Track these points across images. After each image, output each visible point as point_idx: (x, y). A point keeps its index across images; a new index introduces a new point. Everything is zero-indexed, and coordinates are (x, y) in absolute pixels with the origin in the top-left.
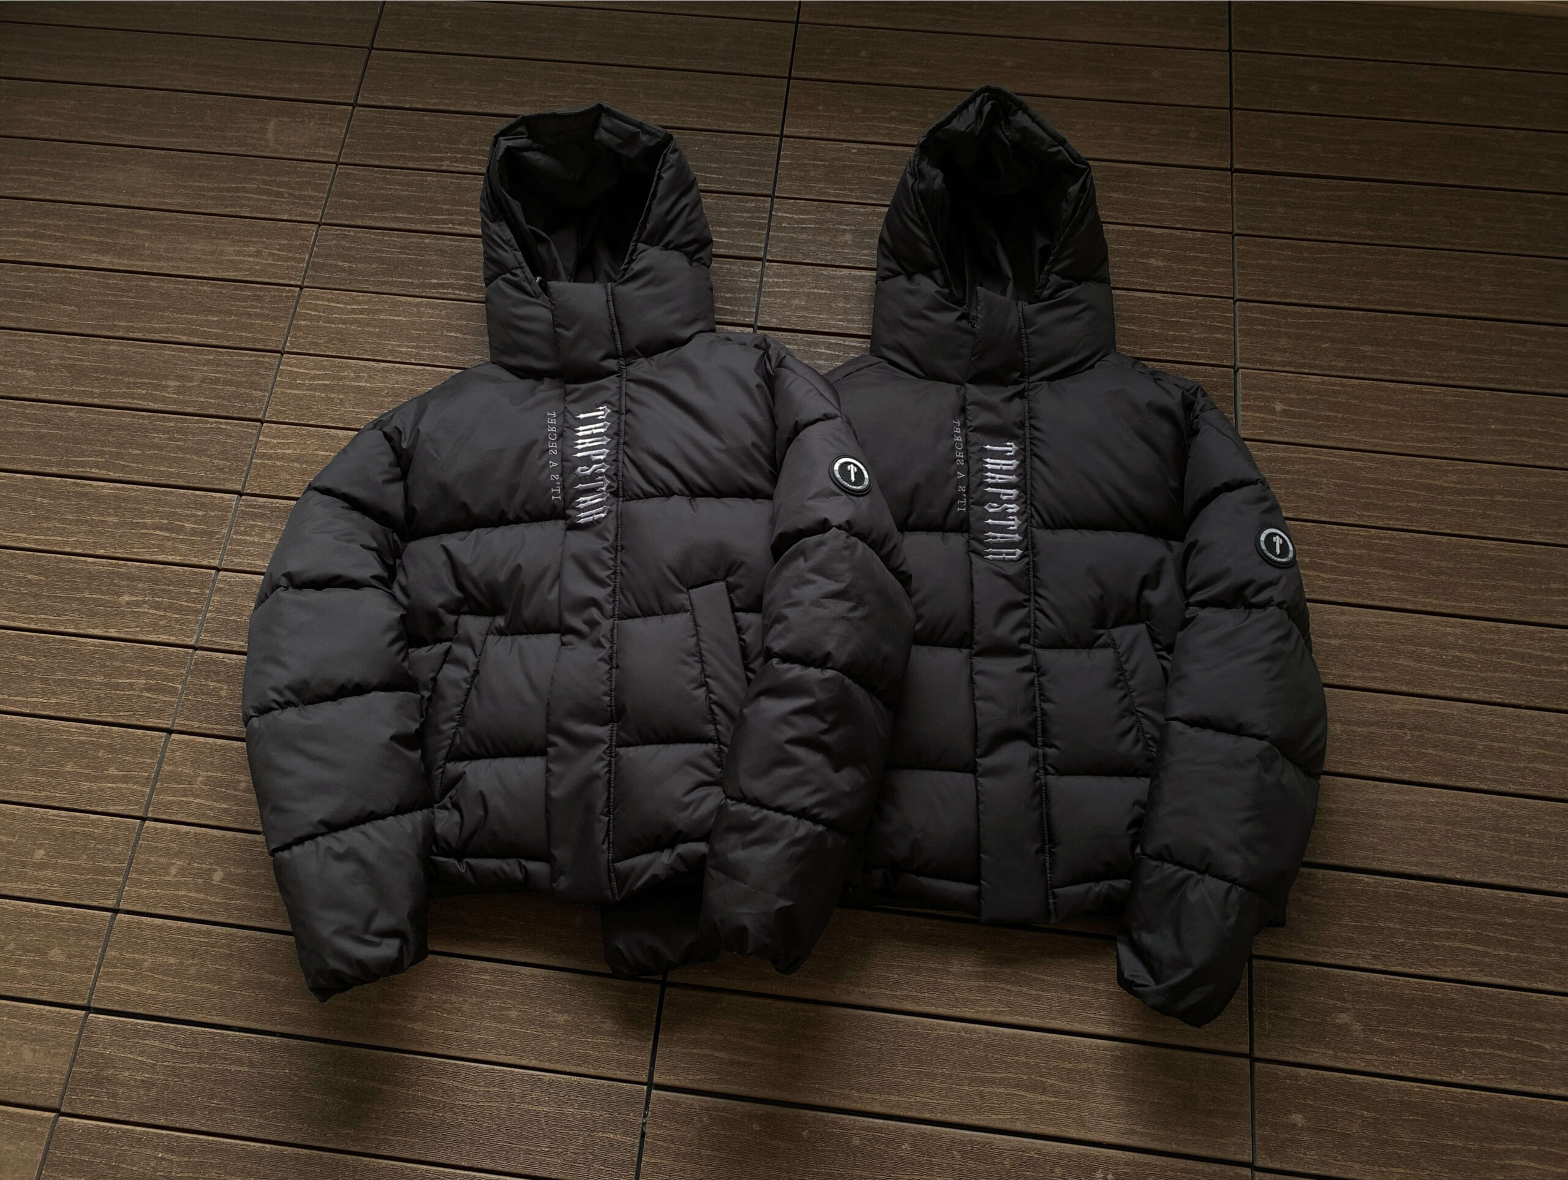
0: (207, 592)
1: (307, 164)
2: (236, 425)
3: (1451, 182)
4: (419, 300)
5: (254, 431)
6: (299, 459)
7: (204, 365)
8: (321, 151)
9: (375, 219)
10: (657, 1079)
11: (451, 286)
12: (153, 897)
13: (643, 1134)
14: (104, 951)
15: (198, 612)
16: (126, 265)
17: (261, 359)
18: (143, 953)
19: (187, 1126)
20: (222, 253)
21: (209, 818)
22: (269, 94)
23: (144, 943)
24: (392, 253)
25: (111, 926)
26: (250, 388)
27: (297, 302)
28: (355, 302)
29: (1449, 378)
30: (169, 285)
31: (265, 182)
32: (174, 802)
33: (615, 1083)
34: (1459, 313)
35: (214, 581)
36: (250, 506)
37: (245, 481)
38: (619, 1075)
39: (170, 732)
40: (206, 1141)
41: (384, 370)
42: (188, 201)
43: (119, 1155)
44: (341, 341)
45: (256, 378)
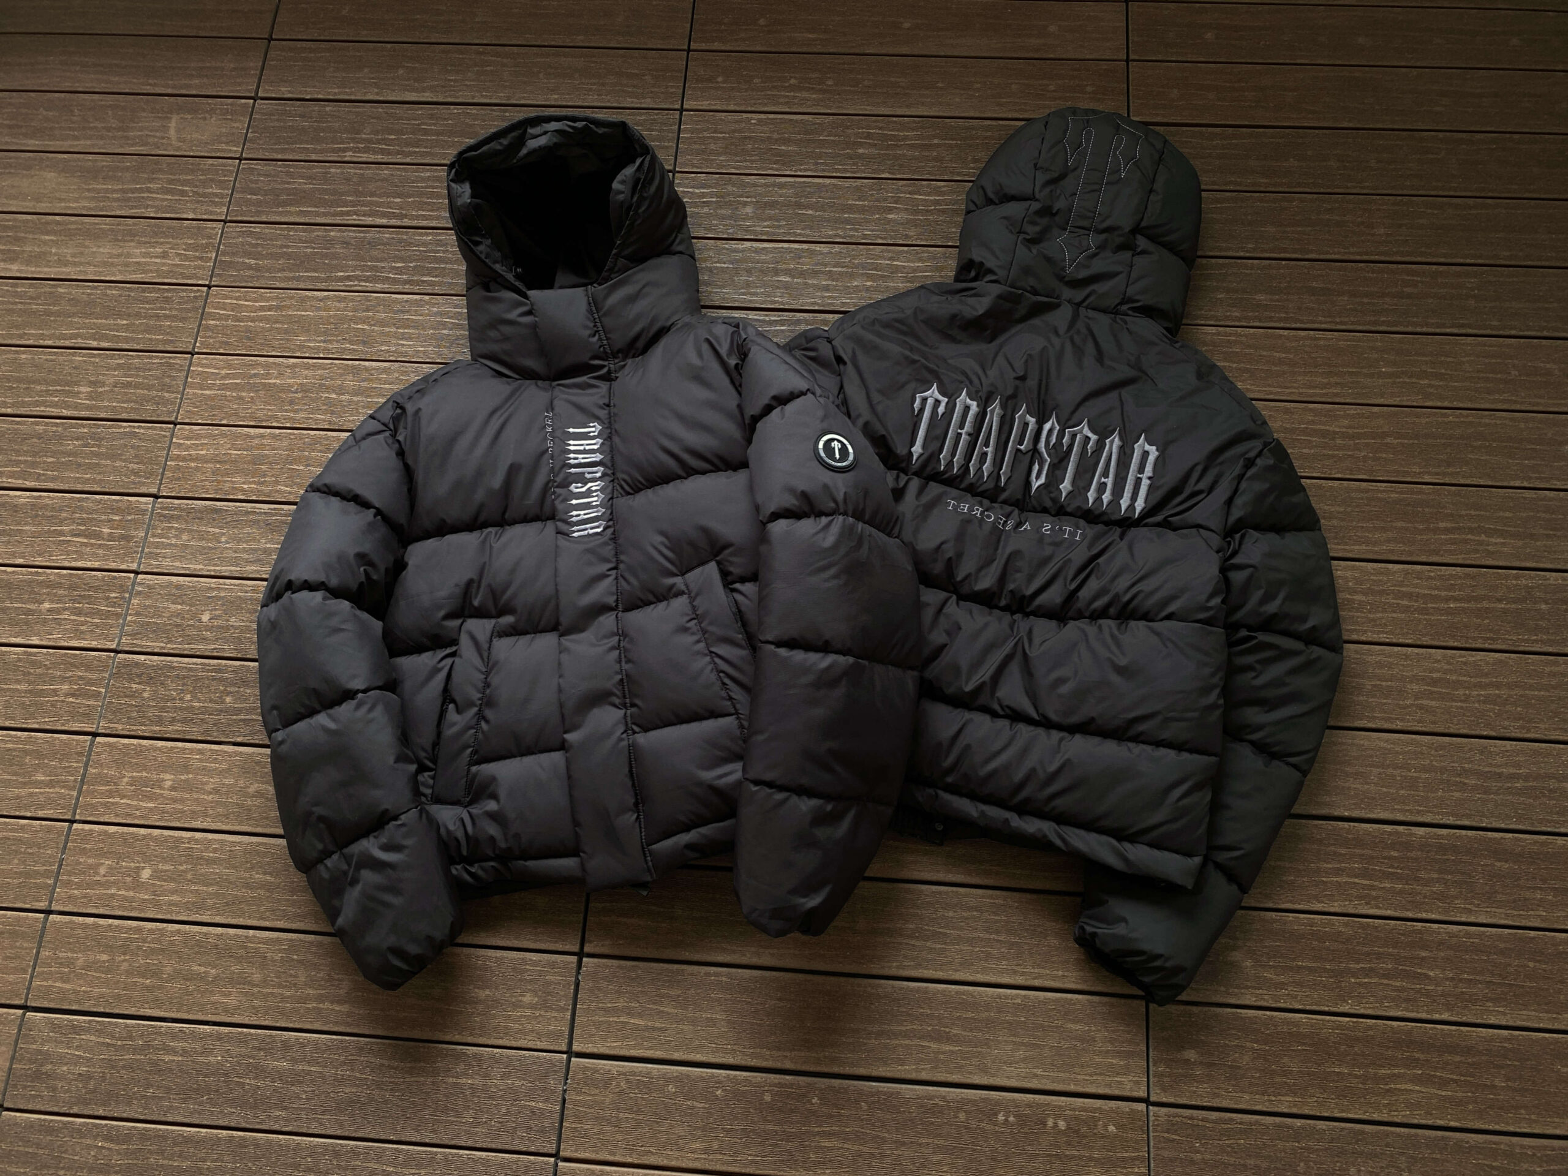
0: (127, 595)
1: (210, 161)
2: (149, 428)
3: (1345, 125)
4: (326, 293)
5: (168, 434)
6: (214, 460)
7: (115, 370)
8: (224, 146)
9: (281, 214)
10: (576, 1047)
11: (357, 278)
12: (85, 897)
13: (564, 1101)
14: (38, 953)
15: (118, 616)
16: (32, 272)
17: (172, 361)
18: (76, 952)
19: (125, 1115)
20: (129, 255)
21: (136, 817)
22: (169, 91)
23: (78, 942)
24: (298, 248)
25: (44, 928)
26: (162, 390)
27: (206, 302)
28: (263, 298)
29: (1341, 323)
30: (76, 291)
31: (171, 182)
32: (101, 803)
33: (536, 1053)
34: (1352, 257)
35: (133, 585)
36: (166, 508)
37: (161, 484)
38: (540, 1045)
39: (95, 735)
40: (144, 1129)
41: (294, 366)
42: (92, 205)
43: (59, 1146)
44: (249, 338)
45: (168, 380)
